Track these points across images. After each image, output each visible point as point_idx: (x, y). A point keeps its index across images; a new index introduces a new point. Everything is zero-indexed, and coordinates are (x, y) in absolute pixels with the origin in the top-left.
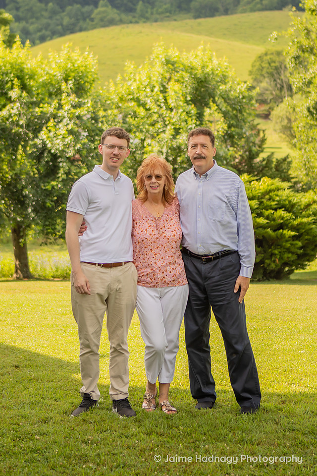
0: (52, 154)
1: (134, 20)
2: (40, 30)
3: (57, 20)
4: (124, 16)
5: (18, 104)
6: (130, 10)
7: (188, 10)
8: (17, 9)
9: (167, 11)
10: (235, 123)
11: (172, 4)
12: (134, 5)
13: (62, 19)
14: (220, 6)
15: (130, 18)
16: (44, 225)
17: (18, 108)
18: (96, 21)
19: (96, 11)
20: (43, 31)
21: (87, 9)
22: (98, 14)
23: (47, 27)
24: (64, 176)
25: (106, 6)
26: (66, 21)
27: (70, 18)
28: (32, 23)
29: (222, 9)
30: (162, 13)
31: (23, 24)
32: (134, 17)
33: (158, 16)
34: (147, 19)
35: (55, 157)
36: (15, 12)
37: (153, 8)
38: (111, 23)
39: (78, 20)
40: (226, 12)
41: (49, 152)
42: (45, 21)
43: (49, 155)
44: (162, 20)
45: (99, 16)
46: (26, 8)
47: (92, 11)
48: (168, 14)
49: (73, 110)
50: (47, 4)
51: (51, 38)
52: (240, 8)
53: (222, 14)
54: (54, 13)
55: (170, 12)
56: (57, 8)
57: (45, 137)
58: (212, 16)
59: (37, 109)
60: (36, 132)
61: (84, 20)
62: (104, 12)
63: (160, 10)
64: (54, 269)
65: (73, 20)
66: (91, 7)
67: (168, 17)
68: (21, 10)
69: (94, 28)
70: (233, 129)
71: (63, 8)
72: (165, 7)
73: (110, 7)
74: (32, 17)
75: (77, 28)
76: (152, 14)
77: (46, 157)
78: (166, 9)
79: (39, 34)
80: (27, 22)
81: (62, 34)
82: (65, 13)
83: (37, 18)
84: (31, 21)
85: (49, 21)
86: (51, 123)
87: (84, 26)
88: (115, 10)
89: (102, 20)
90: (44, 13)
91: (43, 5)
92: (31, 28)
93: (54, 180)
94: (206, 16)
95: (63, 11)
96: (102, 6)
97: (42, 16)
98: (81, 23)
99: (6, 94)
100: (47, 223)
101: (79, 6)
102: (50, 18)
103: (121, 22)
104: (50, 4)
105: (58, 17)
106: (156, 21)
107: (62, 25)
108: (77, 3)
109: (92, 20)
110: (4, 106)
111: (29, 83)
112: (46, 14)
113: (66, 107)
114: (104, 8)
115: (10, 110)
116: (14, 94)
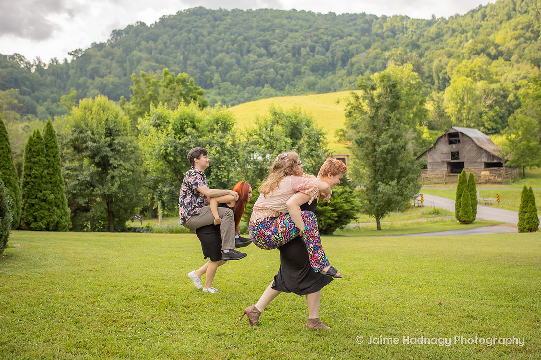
1: (284, 95)
2: (232, 101)
3: (241, 95)
4: (278, 93)
5: (190, 136)
6: (282, 90)
7: (314, 90)
8: (219, 89)
9: (302, 90)
10: (314, 149)
11: (305, 87)
12: (284, 87)
13: (244, 94)
14: (331, 88)
15: (282, 94)
18: (263, 96)
19: (263, 90)
20: (234, 101)
21: (258, 89)
22: (264, 92)
23: (235, 99)
24: (214, 177)
25: (268, 87)
26: (246, 95)
27: (249, 94)
28: (228, 97)
29: (333, 89)
30: (300, 91)
31: (222, 97)
32: (284, 93)
33: (297, 93)
34: (291, 95)
36: (218, 91)
37: (294, 89)
38: (271, 96)
39: (253, 95)
40: (335, 91)
42: (234, 95)
44: (299, 95)
45: (264, 93)
46: (225, 88)
47: (260, 90)
48: (303, 92)
49: (219, 140)
50: (236, 86)
51: (238, 104)
52: (343, 89)
53: (333, 92)
54: (240, 91)
55: (304, 91)
56: (242, 88)
58: (328, 92)
59: (200, 139)
61: (256, 95)
62: (267, 90)
63: (298, 90)
65: (250, 95)
66: (260, 88)
67: (303, 93)
68: (221, 89)
69: (261, 98)
70: (313, 152)
71: (244, 88)
72: (301, 88)
73: (271, 88)
74: (227, 93)
75: (253, 99)
76: (294, 91)
78: (302, 89)
79: (231, 102)
80: (225, 96)
81: (243, 102)
82: (245, 91)
83: (230, 94)
84: (227, 95)
85: (237, 95)
87: (256, 98)
88: (273, 90)
89: (266, 95)
90: (234, 91)
91: (234, 87)
92: (227, 99)
94: (323, 93)
95: (245, 90)
96: (266, 87)
97: (233, 92)
98: (255, 96)
99: (185, 131)
101: (253, 87)
102: (238, 93)
103: (276, 96)
104: (238, 86)
105: (242, 93)
106: (296, 95)
107: (244, 98)
108: (252, 85)
109: (261, 95)
110: (183, 137)
111: (197, 125)
112: (235, 92)
113: (216, 138)
114: (267, 88)
115: (186, 139)
116: (188, 130)
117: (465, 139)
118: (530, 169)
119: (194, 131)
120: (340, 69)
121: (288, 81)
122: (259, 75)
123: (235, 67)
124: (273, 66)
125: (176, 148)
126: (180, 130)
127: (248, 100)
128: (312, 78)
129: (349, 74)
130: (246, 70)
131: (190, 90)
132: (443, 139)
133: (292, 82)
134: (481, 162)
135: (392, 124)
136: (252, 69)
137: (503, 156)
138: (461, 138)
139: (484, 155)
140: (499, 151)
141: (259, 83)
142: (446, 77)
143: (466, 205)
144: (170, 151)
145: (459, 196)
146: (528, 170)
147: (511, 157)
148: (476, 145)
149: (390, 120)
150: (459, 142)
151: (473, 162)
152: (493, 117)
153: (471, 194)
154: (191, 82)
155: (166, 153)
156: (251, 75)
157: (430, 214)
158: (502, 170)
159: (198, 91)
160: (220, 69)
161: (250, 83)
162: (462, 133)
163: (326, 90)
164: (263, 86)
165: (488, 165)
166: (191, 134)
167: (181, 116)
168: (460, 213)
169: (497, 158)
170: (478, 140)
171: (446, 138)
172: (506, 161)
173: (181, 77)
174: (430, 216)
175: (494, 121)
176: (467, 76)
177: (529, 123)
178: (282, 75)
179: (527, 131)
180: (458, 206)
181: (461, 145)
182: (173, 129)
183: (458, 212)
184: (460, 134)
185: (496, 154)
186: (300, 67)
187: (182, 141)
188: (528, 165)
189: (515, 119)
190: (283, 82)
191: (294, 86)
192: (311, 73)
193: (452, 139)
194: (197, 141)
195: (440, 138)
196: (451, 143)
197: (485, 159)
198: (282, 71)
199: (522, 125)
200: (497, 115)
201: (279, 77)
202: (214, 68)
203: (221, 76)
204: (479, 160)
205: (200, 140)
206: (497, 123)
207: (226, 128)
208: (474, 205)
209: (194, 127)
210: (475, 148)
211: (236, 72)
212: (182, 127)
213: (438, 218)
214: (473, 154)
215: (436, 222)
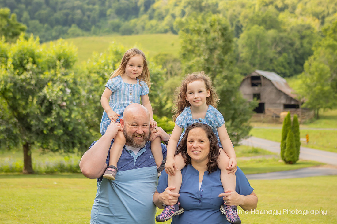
0: (49, 102)
1: (90, 35)
4: (85, 33)
5: (31, 72)
6: (88, 29)
7: (118, 32)
8: (28, 27)
11: (110, 28)
12: (90, 27)
13: (52, 33)
15: (88, 34)
16: (42, 143)
17: (30, 75)
18: (70, 35)
19: (70, 30)
21: (65, 28)
23: (44, 36)
26: (54, 34)
27: (56, 32)
29: (135, 32)
33: (103, 34)
34: (97, 35)
35: (51, 104)
37: (100, 29)
38: (78, 35)
39: (60, 33)
40: (137, 33)
41: (48, 100)
43: (48, 102)
45: (72, 33)
46: (33, 26)
47: (68, 30)
48: (107, 33)
49: (63, 77)
50: (44, 24)
54: (47, 29)
55: (109, 32)
56: (50, 27)
57: (46, 92)
60: (41, 89)
61: (64, 34)
62: (74, 30)
63: (104, 31)
64: (46, 168)
65: (57, 34)
66: (68, 27)
69: (68, 37)
71: (52, 27)
73: (77, 28)
76: (100, 32)
77: (46, 104)
78: (107, 30)
86: (50, 84)
88: (80, 30)
91: (42, 25)
93: (49, 117)
95: (53, 29)
97: (41, 30)
99: (24, 66)
100: (44, 142)
101: (61, 26)
103: (83, 35)
104: (46, 25)
105: (50, 32)
106: (101, 36)
107: (52, 36)
109: (68, 34)
110: (22, 73)
111: (37, 60)
112: (43, 30)
113: (59, 75)
114: (74, 28)
115: (26, 75)
116: (29, 66)
117: (267, 82)
118: (324, 111)
119: (35, 66)
120: (143, 14)
121: (94, 22)
122: (67, 15)
123: (44, 6)
124: (81, 8)
125: (15, 84)
126: (20, 65)
127: (56, 38)
128: (117, 20)
129: (151, 18)
130: (54, 9)
131: (12, 26)
132: (246, 82)
133: (98, 24)
134: (280, 104)
135: (225, 66)
136: (60, 9)
137: (300, 99)
138: (262, 81)
139: (283, 97)
140: (297, 94)
141: (67, 22)
142: (239, 25)
143: (291, 146)
144: (10, 87)
145: (285, 138)
146: (321, 112)
147: (307, 100)
148: (276, 88)
149: (224, 63)
150: (260, 84)
151: (273, 103)
152: (282, 62)
153: (295, 136)
154: (13, 18)
155: (6, 89)
156: (58, 15)
157: (249, 152)
158: (299, 111)
159: (19, 27)
160: (30, 8)
161: (58, 22)
162: (264, 77)
163: (129, 32)
164: (70, 26)
165: (287, 107)
166: (32, 69)
167: (20, 51)
168: (285, 154)
169: (295, 100)
170: (277, 83)
171: (249, 81)
172: (302, 103)
173: (3, 13)
174: (250, 155)
175: (283, 66)
176: (260, 25)
177: (322, 70)
178: (89, 17)
179: (321, 76)
180: (284, 147)
181: (262, 88)
182: (13, 64)
183: (283, 152)
184: (262, 78)
185: (294, 96)
186: (106, 10)
187: (22, 77)
188: (322, 107)
189: (310, 65)
190: (90, 23)
191: (99, 27)
192: (116, 16)
193: (255, 82)
194: (38, 78)
195: (244, 80)
196: (253, 85)
197: (283, 101)
198: (88, 13)
199: (317, 71)
200: (286, 61)
201: (85, 18)
202: (23, 6)
203: (30, 14)
204: (278, 102)
205: (42, 76)
206: (285, 68)
207: (67, 65)
208: (298, 145)
209: (34, 63)
210: (275, 91)
211: (44, 11)
212: (21, 63)
213: (259, 158)
214: (273, 96)
215: (260, 161)
